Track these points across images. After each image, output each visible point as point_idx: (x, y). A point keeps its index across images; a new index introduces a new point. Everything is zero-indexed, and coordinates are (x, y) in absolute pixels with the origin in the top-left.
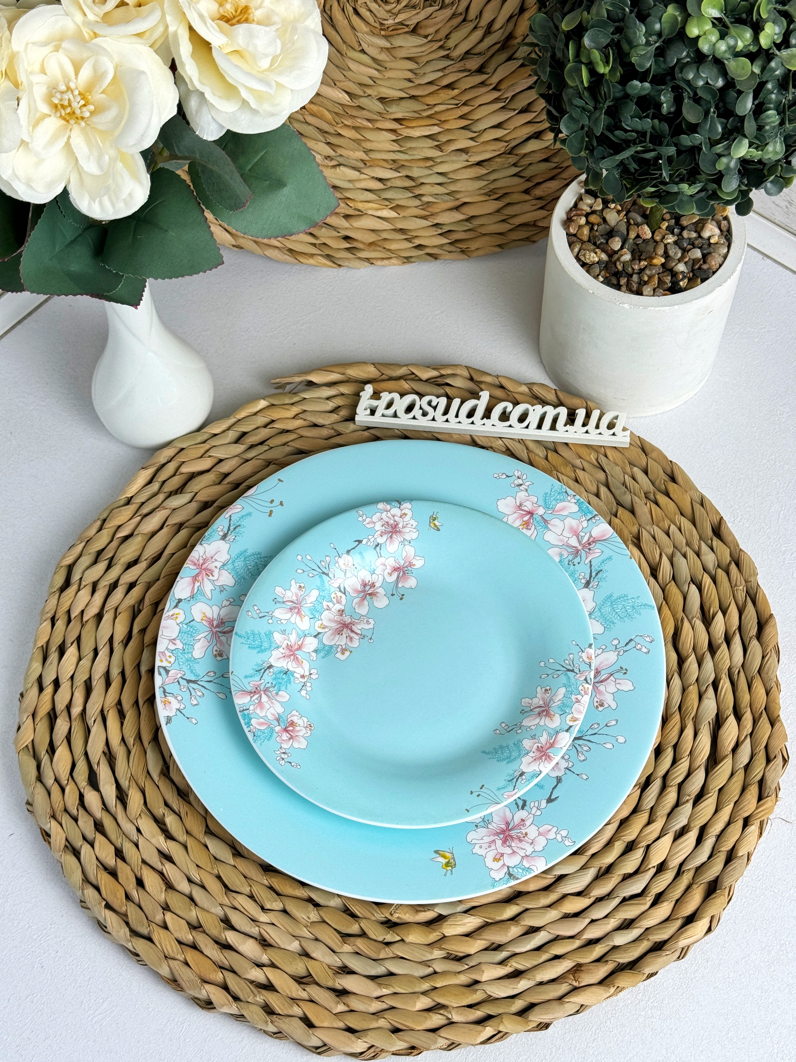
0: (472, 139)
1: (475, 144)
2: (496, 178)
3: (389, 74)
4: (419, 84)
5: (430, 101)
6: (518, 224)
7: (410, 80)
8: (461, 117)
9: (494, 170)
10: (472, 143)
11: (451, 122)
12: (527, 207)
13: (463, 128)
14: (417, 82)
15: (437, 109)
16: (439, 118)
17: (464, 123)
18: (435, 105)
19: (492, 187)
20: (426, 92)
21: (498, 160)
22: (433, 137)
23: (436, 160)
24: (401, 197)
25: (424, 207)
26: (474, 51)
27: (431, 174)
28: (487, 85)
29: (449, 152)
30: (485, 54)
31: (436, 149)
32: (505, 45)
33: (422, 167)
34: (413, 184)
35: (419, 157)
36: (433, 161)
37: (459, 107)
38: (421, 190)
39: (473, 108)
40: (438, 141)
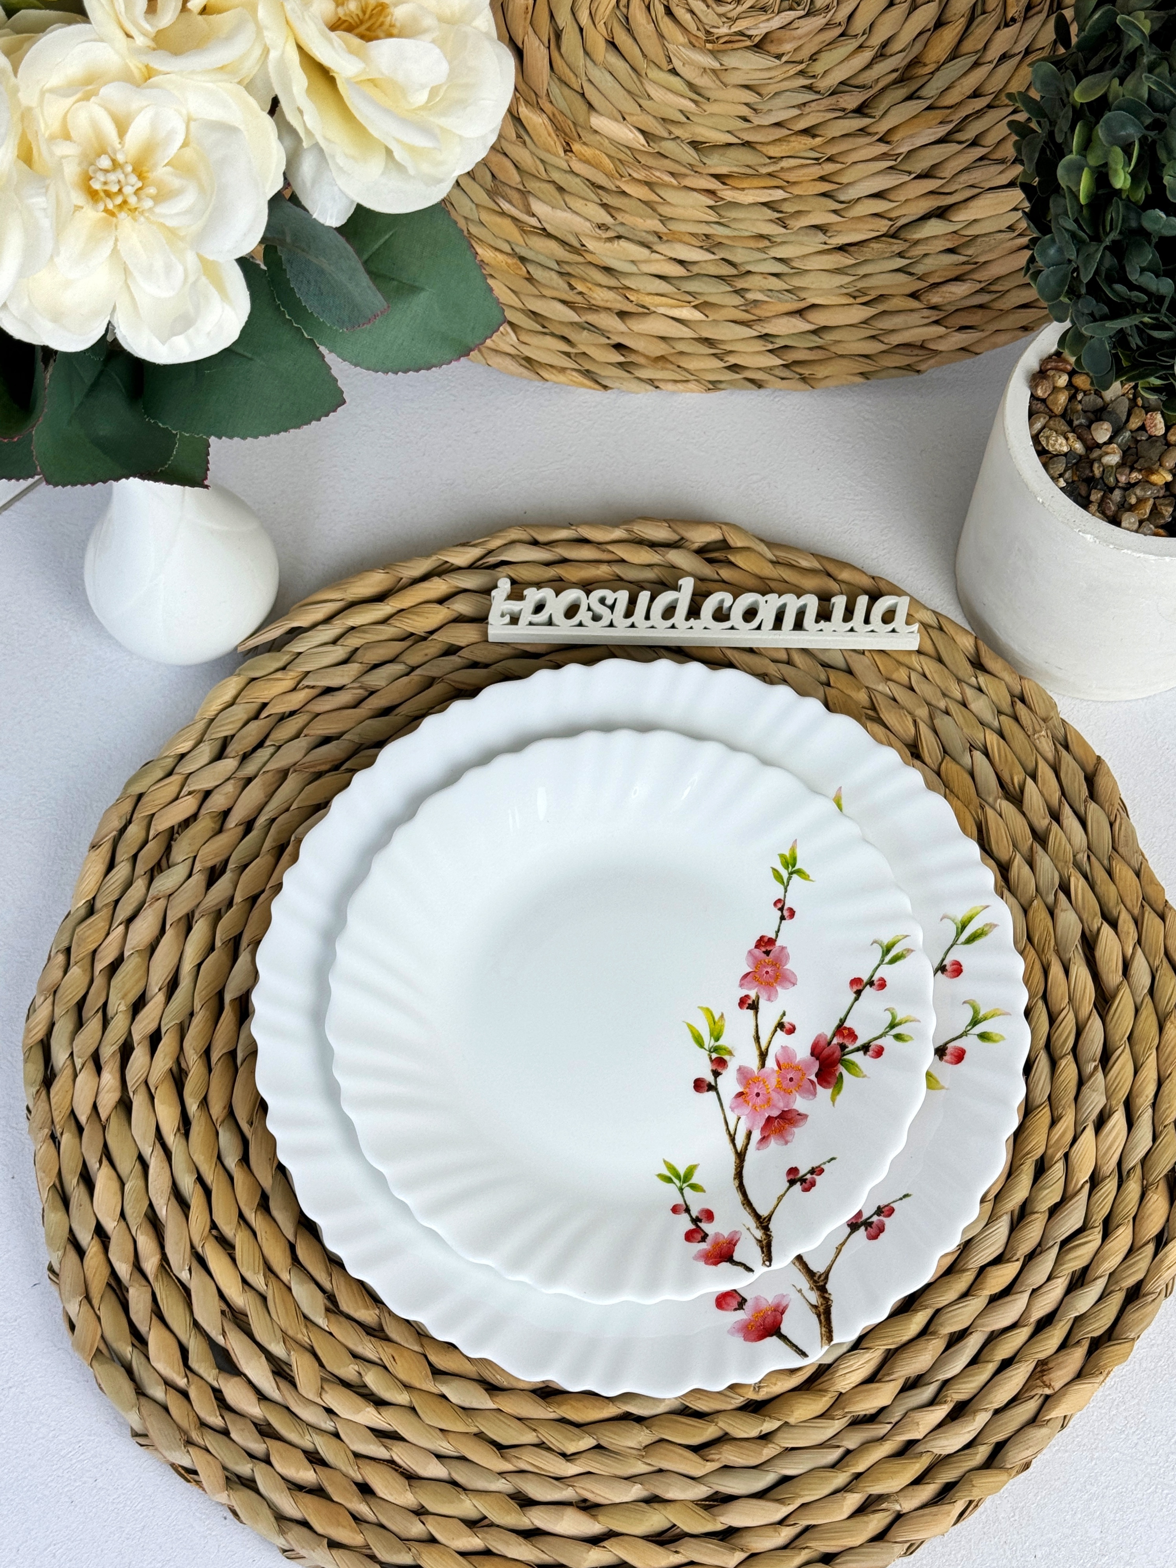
0: (835, 212)
1: (839, 219)
2: (868, 272)
3: (711, 108)
4: (759, 126)
5: (774, 151)
6: (896, 343)
7: (745, 119)
8: (822, 179)
9: (865, 261)
10: (834, 218)
11: (804, 184)
12: (914, 319)
13: (824, 195)
14: (757, 121)
15: (785, 164)
16: (786, 178)
17: (826, 187)
18: (782, 157)
19: (860, 285)
20: (771, 138)
21: (874, 245)
22: (773, 205)
23: (775, 240)
24: (714, 290)
25: (748, 308)
26: (854, 82)
27: (765, 260)
28: (869, 134)
29: (795, 229)
30: (871, 87)
31: (777, 224)
32: (904, 76)
33: (751, 248)
34: (734, 272)
35: (747, 234)
36: (769, 240)
37: (820, 164)
38: (746, 282)
39: (844, 166)
40: (781, 212)
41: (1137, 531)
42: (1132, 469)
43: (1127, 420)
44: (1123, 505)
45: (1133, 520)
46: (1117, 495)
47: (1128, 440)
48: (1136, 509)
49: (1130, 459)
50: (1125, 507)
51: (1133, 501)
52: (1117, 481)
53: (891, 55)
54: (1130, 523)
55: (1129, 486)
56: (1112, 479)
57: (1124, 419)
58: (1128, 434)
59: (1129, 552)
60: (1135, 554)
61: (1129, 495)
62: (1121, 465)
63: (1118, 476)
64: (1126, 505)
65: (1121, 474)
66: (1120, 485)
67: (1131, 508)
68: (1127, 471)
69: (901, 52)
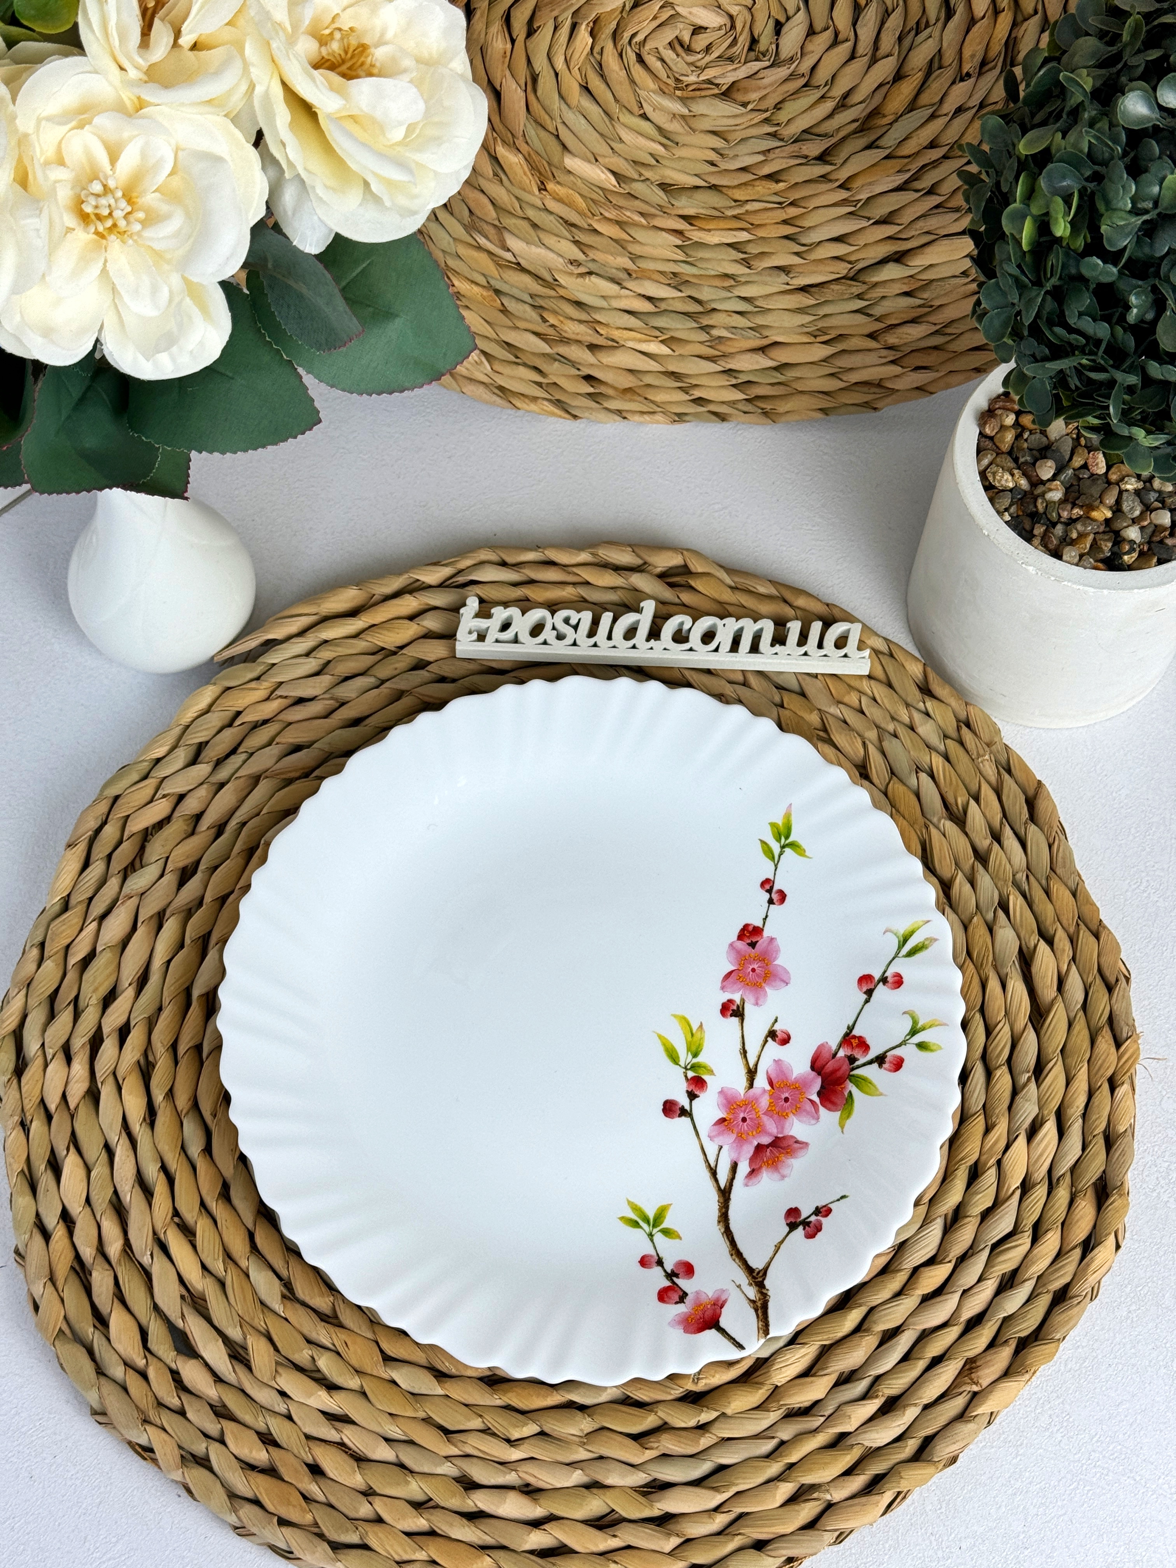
0: (797, 254)
1: (802, 261)
2: (829, 312)
3: (680, 152)
4: (725, 170)
5: (739, 195)
6: (855, 381)
7: (713, 164)
8: (785, 222)
9: (826, 302)
10: (797, 260)
11: (768, 227)
12: (872, 358)
13: (787, 237)
14: (724, 165)
15: (749, 207)
16: (751, 221)
17: (788, 230)
18: (747, 201)
19: (820, 324)
20: (736, 183)
21: (835, 287)
22: (738, 246)
23: (739, 279)
24: (679, 326)
25: (713, 344)
26: (816, 130)
27: (730, 298)
28: (831, 181)
29: (760, 269)
30: (832, 136)
31: (741, 264)
32: (865, 125)
33: (716, 287)
34: (700, 309)
35: (713, 273)
36: (734, 279)
37: (783, 208)
38: (711, 319)
39: (805, 210)
40: (745, 253)
41: (1077, 565)
42: (1074, 505)
43: (1071, 459)
44: (1065, 539)
45: (1073, 554)
46: (1059, 530)
47: (1071, 478)
48: (1077, 544)
49: (1073, 495)
50: (1066, 541)
51: (1074, 535)
52: (1060, 516)
53: (852, 106)
54: (1071, 557)
55: (1071, 522)
56: (1054, 514)
57: (1067, 457)
58: (1070, 472)
59: (1069, 584)
60: (1075, 586)
61: (1071, 530)
62: (1063, 501)
63: (1060, 511)
64: (1068, 540)
65: (1064, 510)
66: (1062, 520)
67: (1072, 543)
68: (1069, 507)
69: (861, 103)
